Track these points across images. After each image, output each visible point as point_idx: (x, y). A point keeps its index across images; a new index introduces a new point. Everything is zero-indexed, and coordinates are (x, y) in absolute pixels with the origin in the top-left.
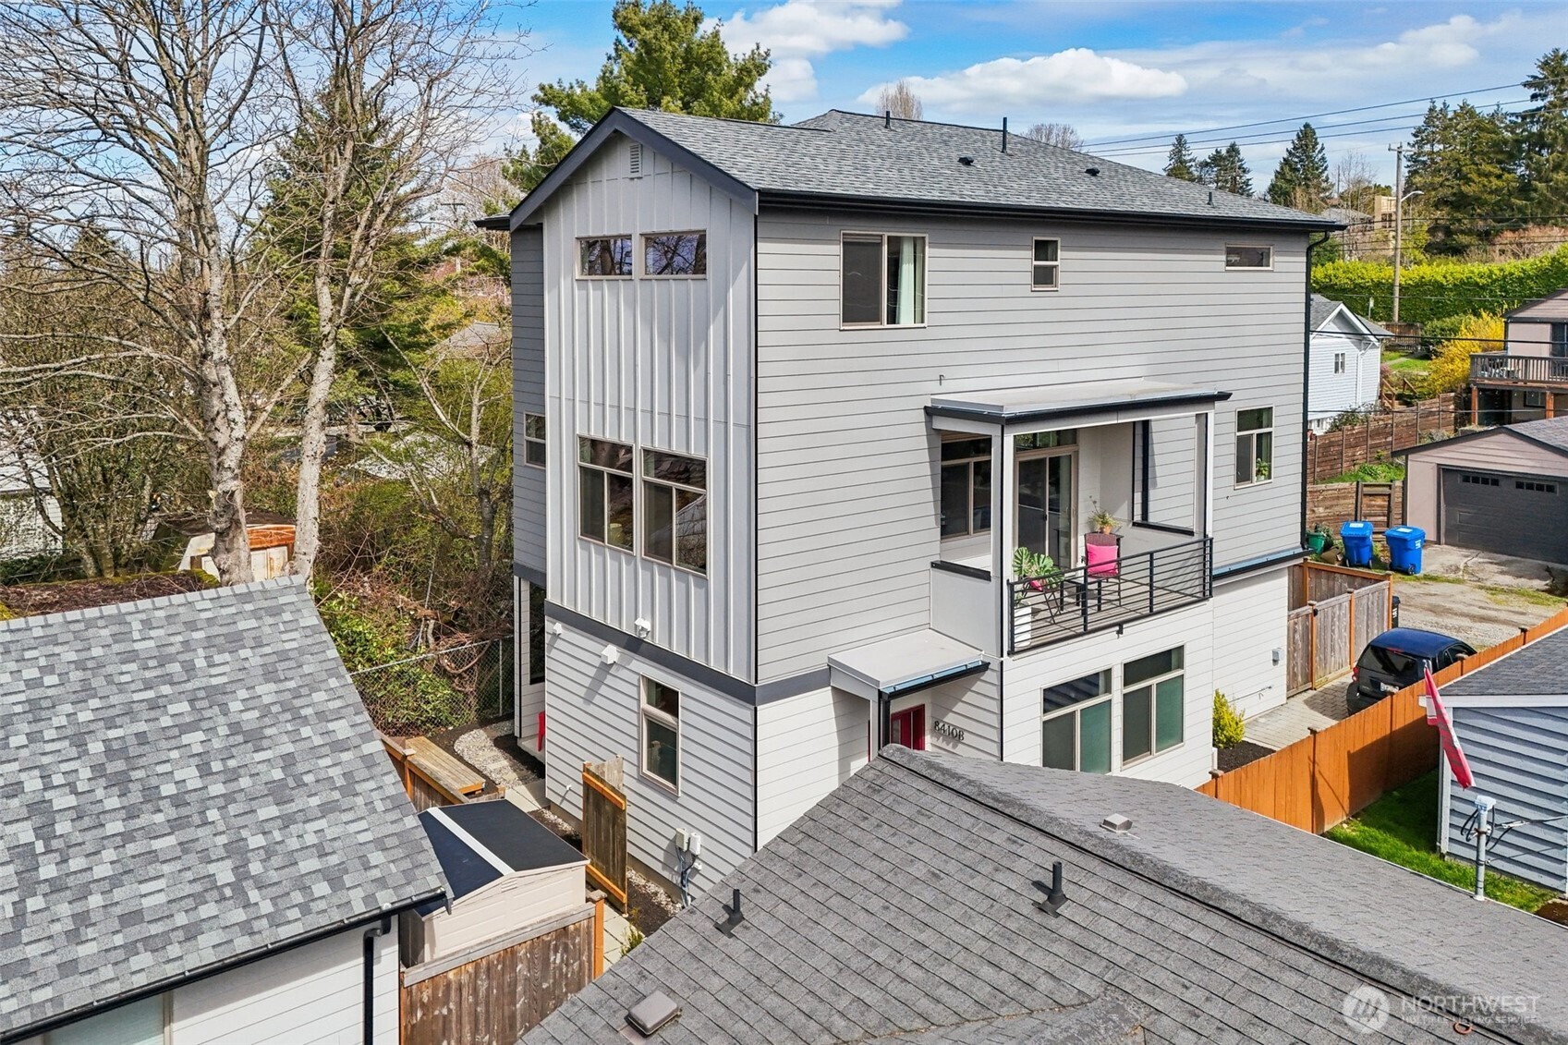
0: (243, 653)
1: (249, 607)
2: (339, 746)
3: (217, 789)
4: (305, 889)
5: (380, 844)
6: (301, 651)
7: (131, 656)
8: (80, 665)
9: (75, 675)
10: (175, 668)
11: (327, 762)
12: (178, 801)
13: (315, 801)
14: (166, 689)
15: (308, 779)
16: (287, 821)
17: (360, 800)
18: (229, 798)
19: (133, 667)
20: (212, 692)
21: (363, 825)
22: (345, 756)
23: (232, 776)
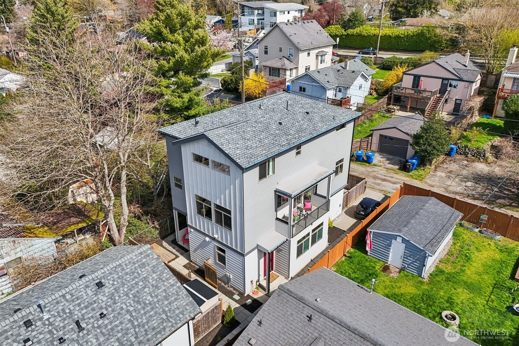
0: (147, 267)
1: (142, 256)
2: (172, 285)
3: (155, 300)
4: (179, 317)
5: (187, 304)
6: (157, 264)
7: (127, 274)
8: (119, 278)
9: (119, 281)
10: (136, 274)
11: (171, 289)
12: (150, 304)
13: (173, 298)
14: (137, 280)
15: (170, 294)
16: (170, 303)
17: (180, 296)
18: (158, 301)
19: (128, 276)
20: (145, 278)
21: (183, 302)
22: (175, 287)
23: (157, 296)
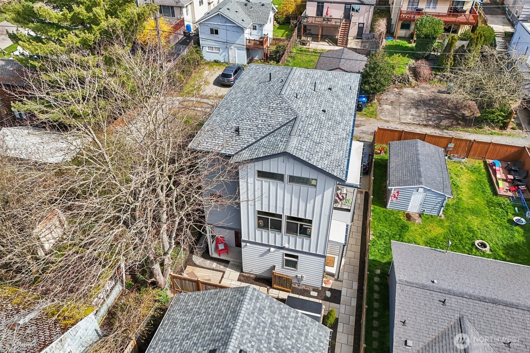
0: (265, 311)
1: (254, 301)
2: (296, 318)
3: (294, 341)
5: (318, 330)
6: (271, 303)
7: (255, 328)
8: (252, 337)
9: (254, 339)
10: (262, 324)
11: (298, 323)
12: (293, 347)
13: (305, 331)
14: (266, 329)
15: (300, 328)
16: (306, 337)
18: (297, 341)
19: (257, 330)
20: (271, 323)
22: (299, 319)
23: (292, 336)
